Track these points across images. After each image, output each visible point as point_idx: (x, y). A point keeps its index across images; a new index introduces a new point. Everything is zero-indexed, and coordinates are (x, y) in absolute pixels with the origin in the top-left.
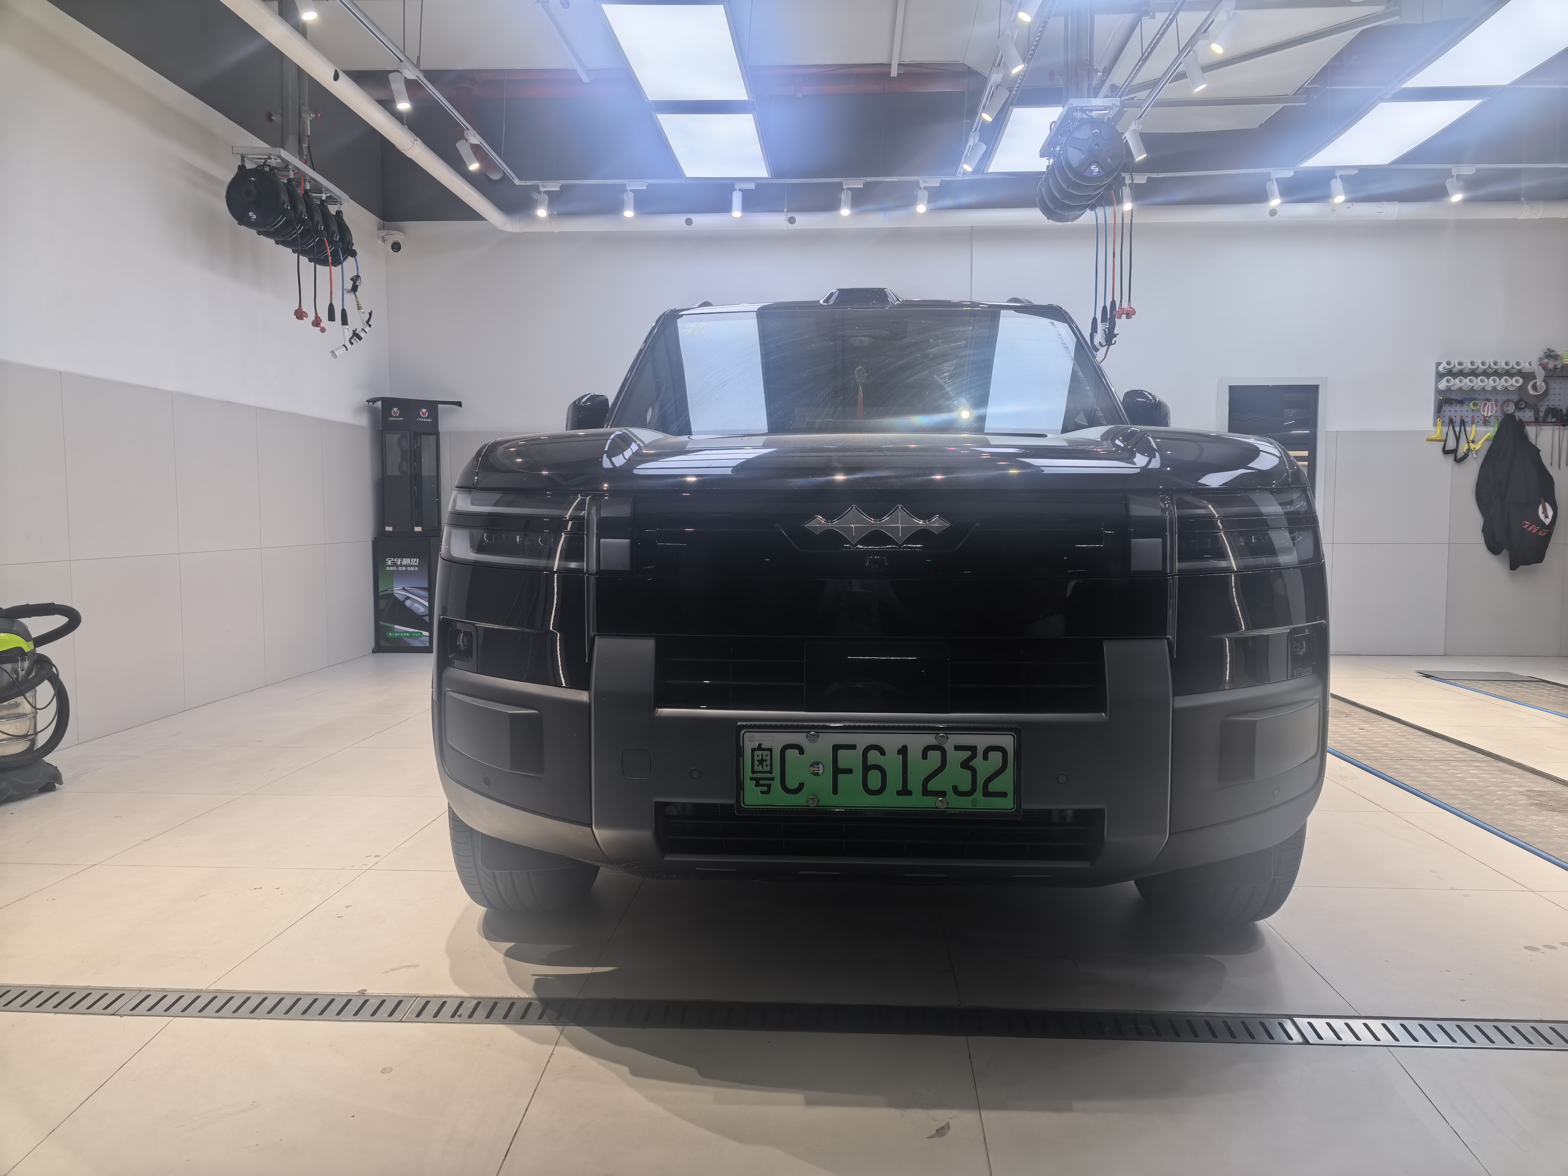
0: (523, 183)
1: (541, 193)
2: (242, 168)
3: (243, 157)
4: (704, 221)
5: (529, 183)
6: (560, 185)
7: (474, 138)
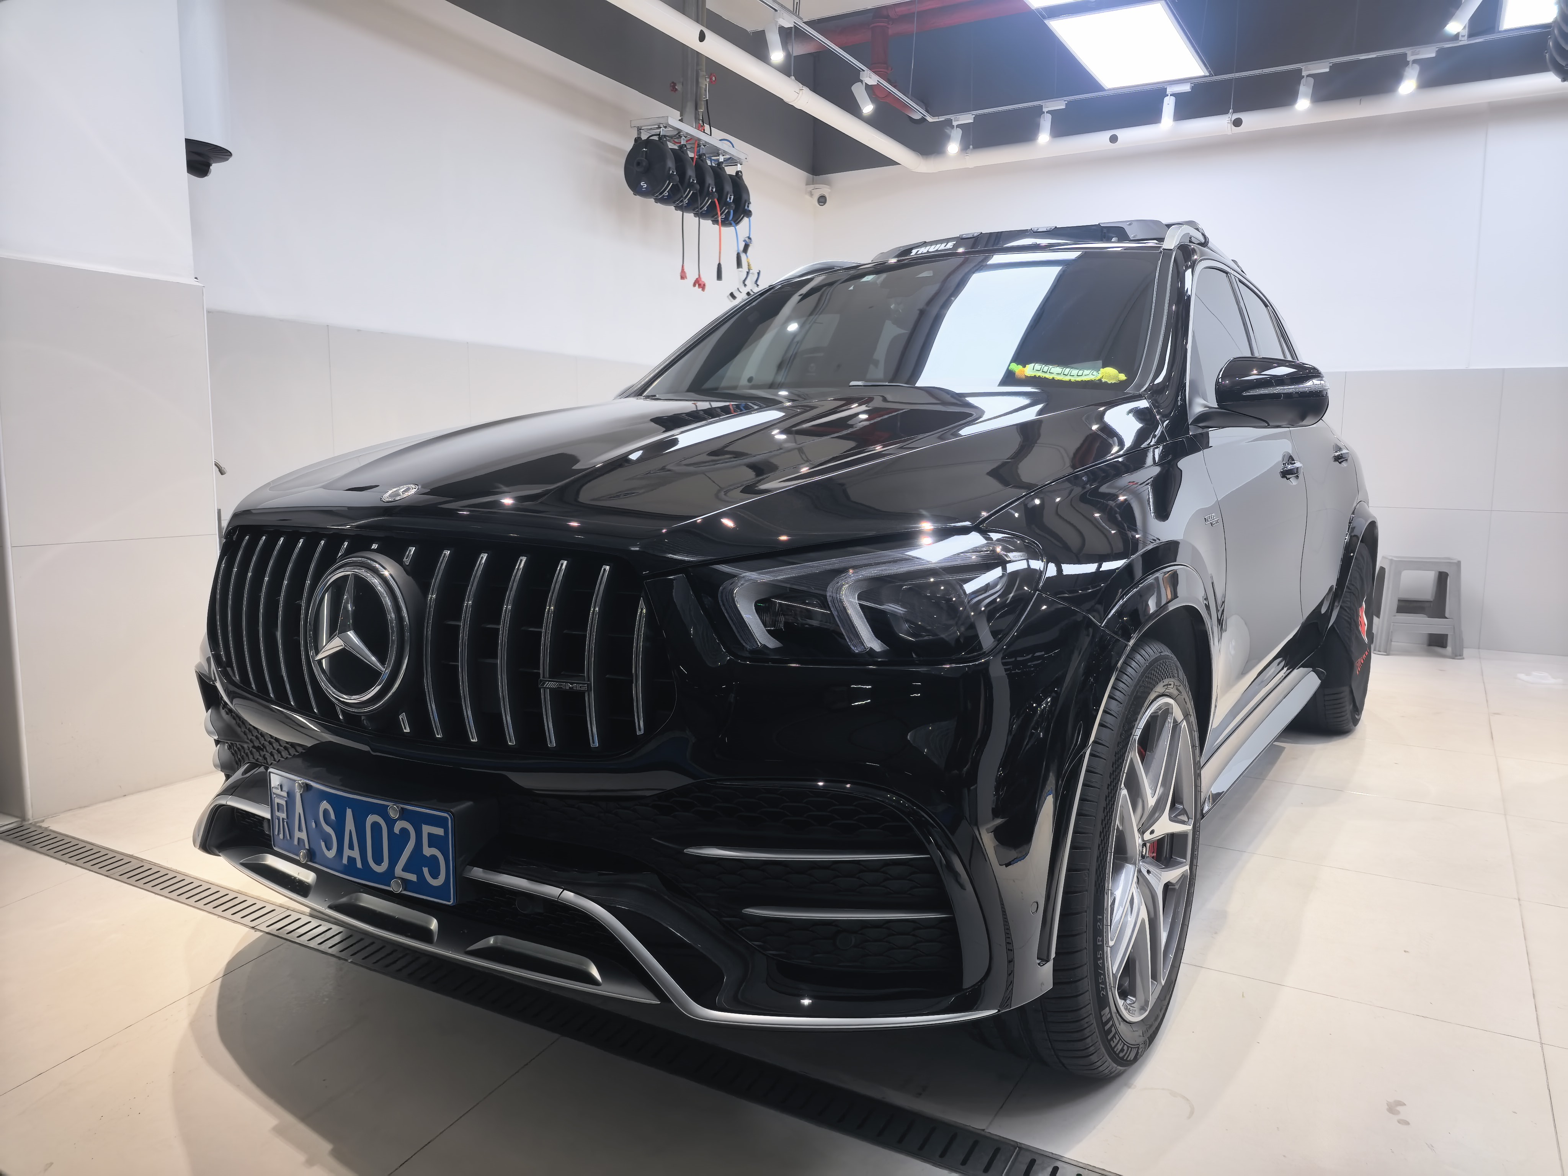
0: (936, 119)
1: (954, 128)
2: (637, 140)
3: (639, 129)
4: (1131, 136)
5: (942, 118)
6: (974, 116)
7: (870, 78)
